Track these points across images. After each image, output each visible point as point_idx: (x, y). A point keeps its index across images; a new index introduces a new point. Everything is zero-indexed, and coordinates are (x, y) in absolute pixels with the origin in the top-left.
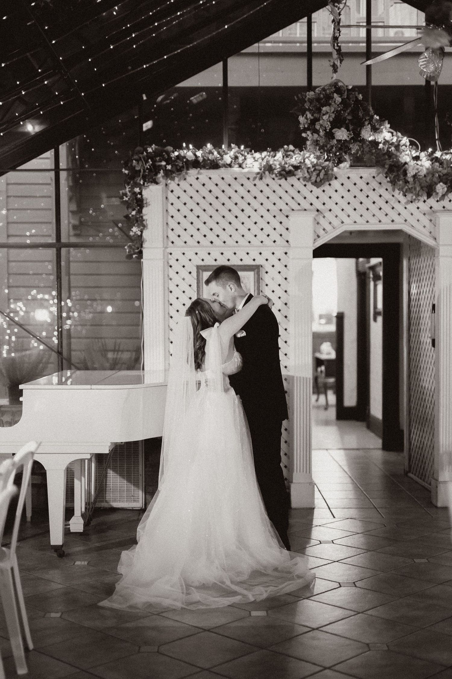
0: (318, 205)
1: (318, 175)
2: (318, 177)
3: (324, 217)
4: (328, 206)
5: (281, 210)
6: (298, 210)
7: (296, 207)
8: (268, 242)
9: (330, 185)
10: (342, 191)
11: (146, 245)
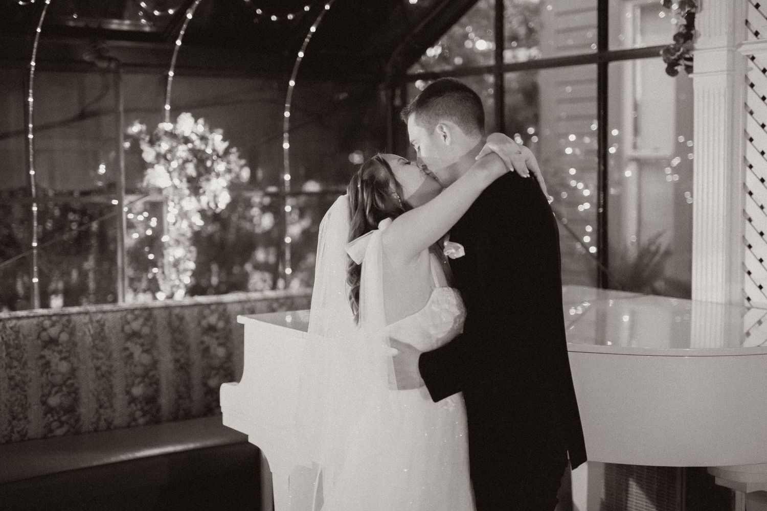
11: (699, 43)
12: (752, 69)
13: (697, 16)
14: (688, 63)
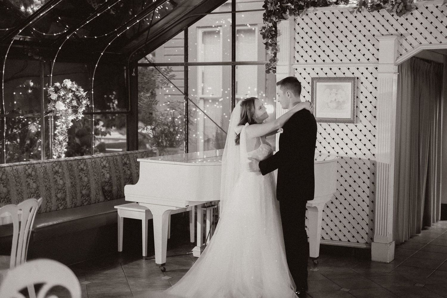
0: (402, 30)
1: (398, 7)
2: (398, 9)
3: (406, 40)
4: (410, 31)
5: (374, 35)
6: (386, 35)
7: (385, 32)
8: (363, 59)
9: (412, 14)
10: (421, 19)
11: (278, 63)
12: (296, 73)
13: (277, 53)
14: (274, 69)
